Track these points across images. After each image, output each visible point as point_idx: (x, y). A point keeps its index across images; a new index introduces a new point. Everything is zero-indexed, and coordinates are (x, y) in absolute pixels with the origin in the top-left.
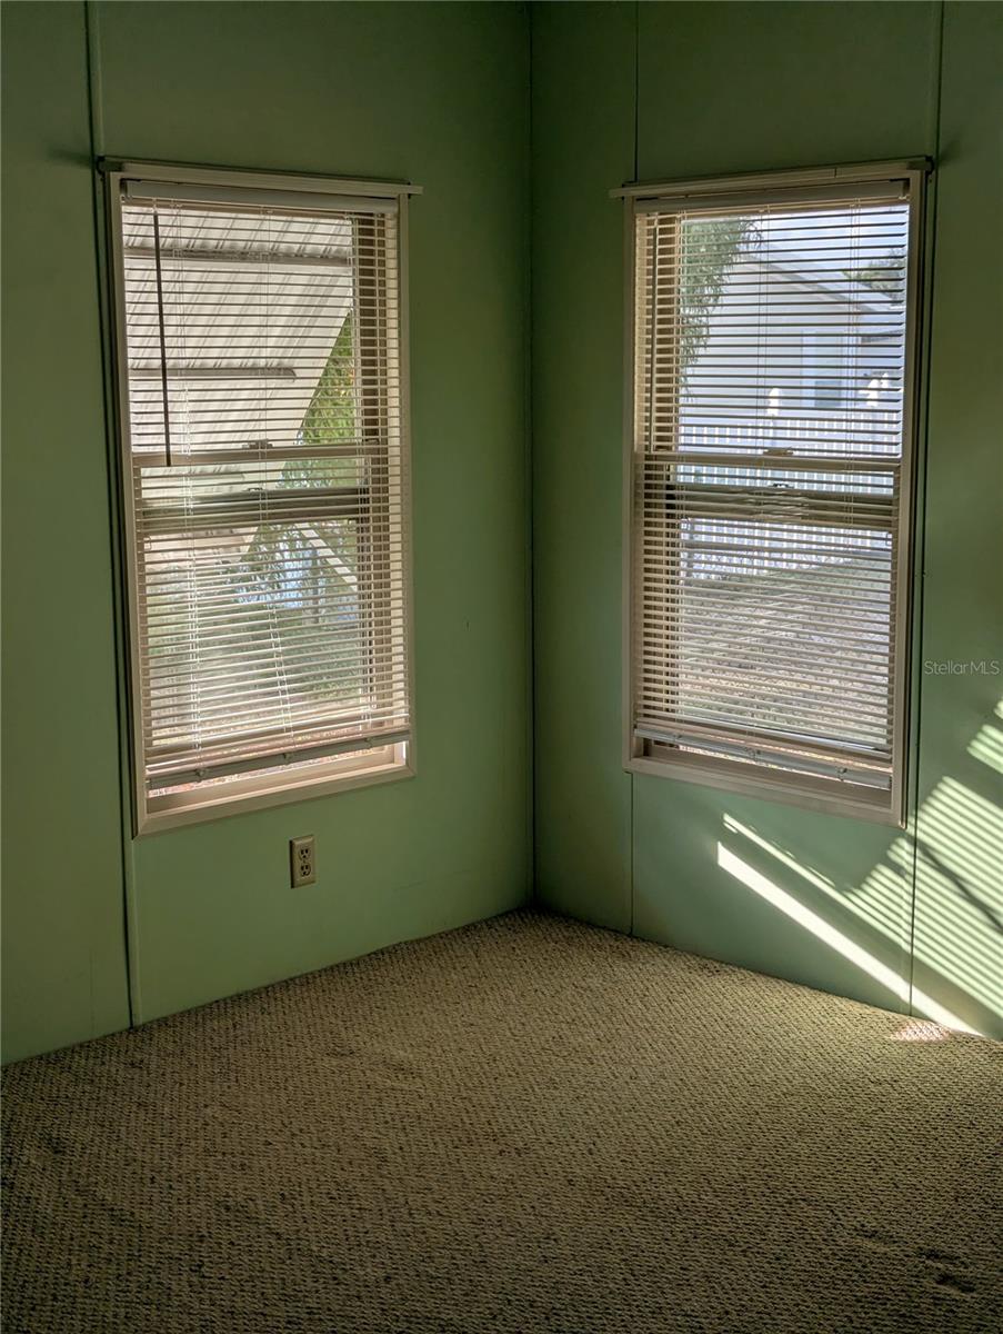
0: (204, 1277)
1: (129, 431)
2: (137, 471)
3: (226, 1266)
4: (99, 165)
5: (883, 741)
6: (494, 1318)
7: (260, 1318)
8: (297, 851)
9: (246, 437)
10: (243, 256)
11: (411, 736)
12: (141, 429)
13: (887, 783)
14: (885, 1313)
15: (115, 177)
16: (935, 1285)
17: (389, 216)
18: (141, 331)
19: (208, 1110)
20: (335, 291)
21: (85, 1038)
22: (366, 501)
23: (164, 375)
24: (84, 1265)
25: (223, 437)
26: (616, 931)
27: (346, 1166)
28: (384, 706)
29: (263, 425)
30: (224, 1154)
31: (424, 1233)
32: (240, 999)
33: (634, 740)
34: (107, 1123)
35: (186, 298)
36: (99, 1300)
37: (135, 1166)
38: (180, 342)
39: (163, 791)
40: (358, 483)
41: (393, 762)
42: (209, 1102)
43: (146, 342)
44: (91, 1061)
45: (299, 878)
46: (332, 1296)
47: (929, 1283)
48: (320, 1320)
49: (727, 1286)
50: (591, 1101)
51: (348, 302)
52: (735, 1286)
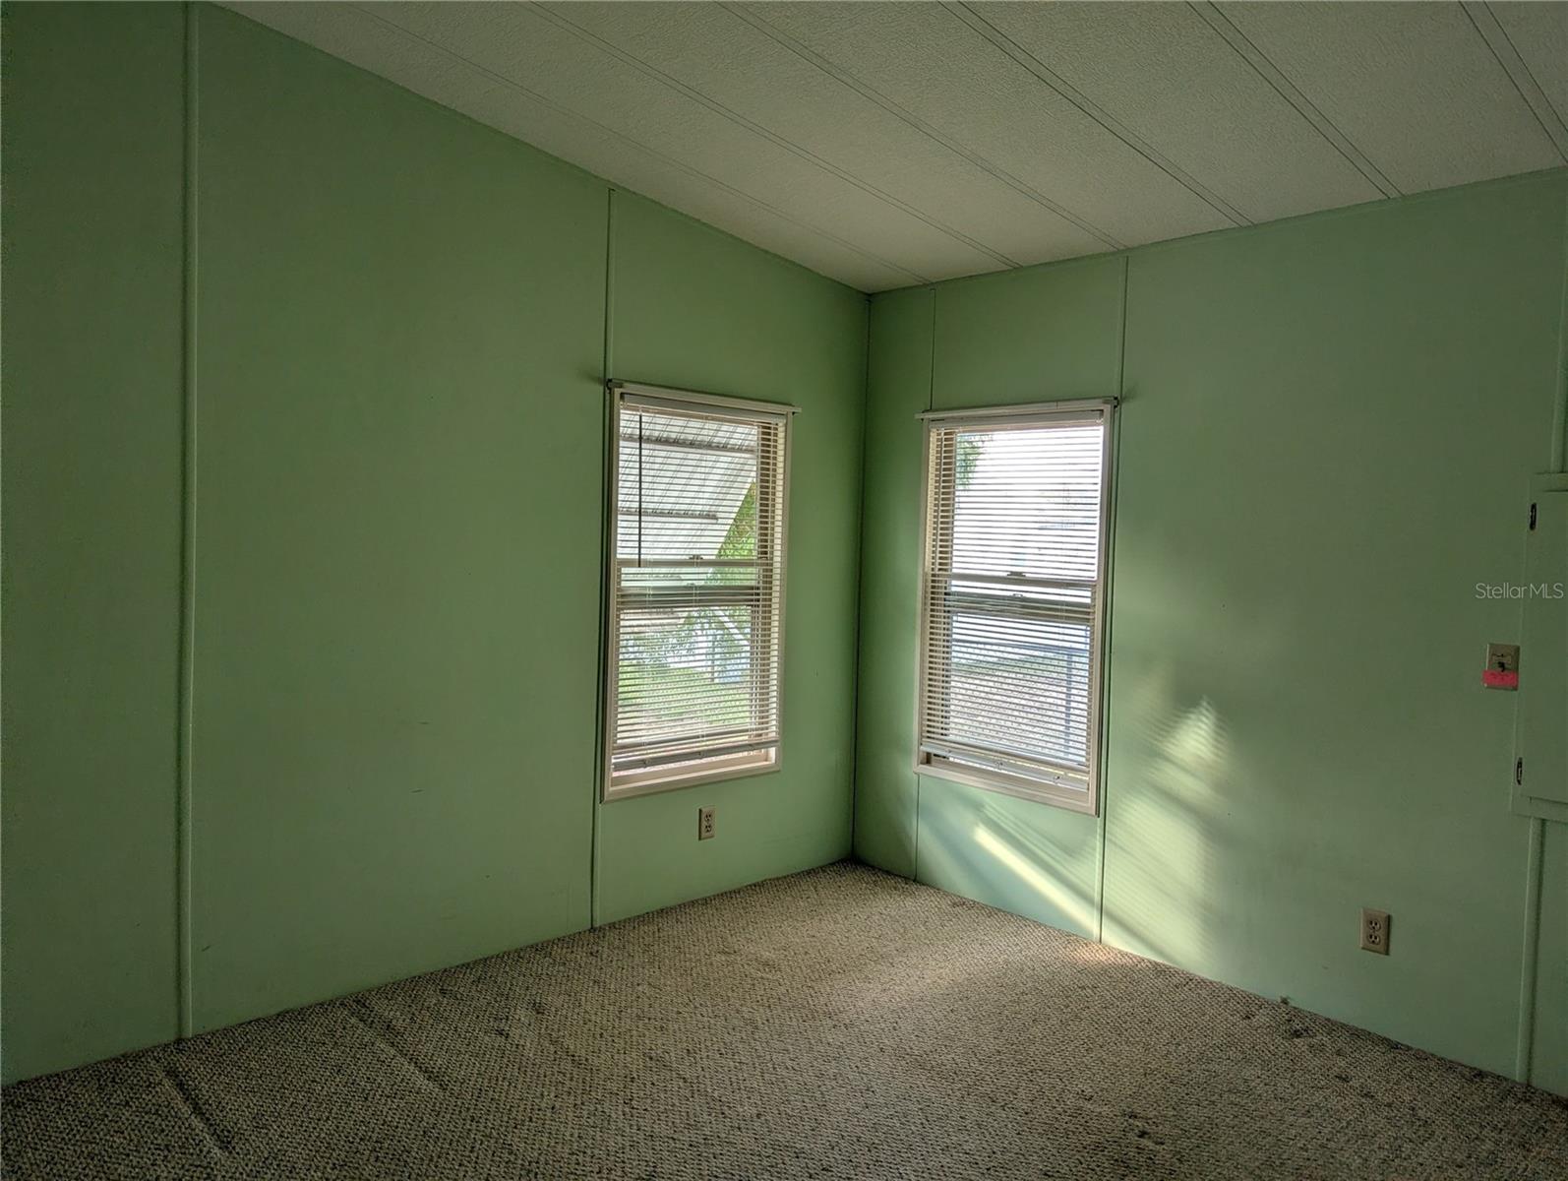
0: (633, 1108)
1: (616, 544)
2: (619, 570)
3: (649, 1101)
4: (608, 384)
5: (1083, 760)
6: (833, 1149)
7: (671, 1141)
8: (703, 816)
9: (687, 551)
10: (692, 444)
11: (779, 744)
12: (624, 544)
13: (1086, 787)
14: (1104, 1158)
15: (617, 391)
16: (1137, 1138)
17: (780, 424)
18: (628, 484)
19: (640, 988)
20: (746, 467)
21: (561, 934)
22: (758, 594)
23: (640, 511)
24: (552, 1095)
25: (673, 551)
26: (905, 878)
27: (731, 1031)
28: (763, 723)
29: (698, 545)
30: (649, 1019)
31: (783, 1082)
32: (662, 912)
33: (921, 753)
34: (573, 994)
35: (656, 466)
36: (561, 1122)
37: (590, 1025)
38: (651, 492)
39: (622, 773)
40: (753, 583)
41: (766, 760)
42: (640, 981)
43: (630, 491)
44: (565, 950)
45: (704, 834)
46: (720, 1126)
47: (1133, 1137)
48: (712, 1144)
49: (993, 1132)
50: (893, 993)
51: (753, 474)
52: (998, 1132)
